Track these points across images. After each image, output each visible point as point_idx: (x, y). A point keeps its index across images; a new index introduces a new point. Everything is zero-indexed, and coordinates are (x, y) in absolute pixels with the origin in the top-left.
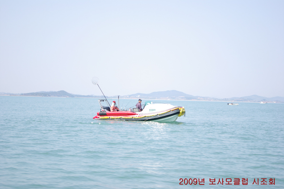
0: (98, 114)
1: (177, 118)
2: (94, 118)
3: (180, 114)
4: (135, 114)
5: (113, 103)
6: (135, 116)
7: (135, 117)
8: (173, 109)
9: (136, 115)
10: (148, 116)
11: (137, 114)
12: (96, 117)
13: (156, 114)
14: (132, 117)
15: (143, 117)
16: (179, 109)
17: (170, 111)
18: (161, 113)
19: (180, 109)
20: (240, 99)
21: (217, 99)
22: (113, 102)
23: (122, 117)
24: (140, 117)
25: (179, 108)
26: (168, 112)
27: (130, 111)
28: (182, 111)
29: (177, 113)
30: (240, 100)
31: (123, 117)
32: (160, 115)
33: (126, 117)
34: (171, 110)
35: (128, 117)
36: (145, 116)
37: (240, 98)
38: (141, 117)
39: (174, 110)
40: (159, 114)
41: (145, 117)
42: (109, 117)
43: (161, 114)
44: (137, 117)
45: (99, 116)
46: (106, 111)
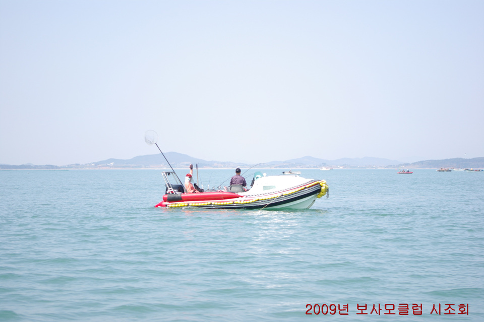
0: (165, 200)
1: (315, 200)
2: (157, 206)
3: (321, 193)
4: (238, 197)
5: (187, 178)
6: (237, 201)
7: (239, 202)
8: (310, 185)
9: (240, 198)
10: (263, 199)
11: (242, 197)
12: (160, 205)
13: (279, 195)
14: (232, 202)
15: (254, 200)
16: (319, 184)
17: (305, 188)
18: (287, 193)
19: (321, 184)
20: (285, 164)
21: (247, 165)
22: (187, 175)
23: (212, 203)
24: (248, 202)
25: (320, 182)
26: (302, 190)
27: (226, 191)
28: (326, 187)
29: (317, 191)
30: (285, 166)
31: (214, 202)
32: (286, 196)
33: (221, 202)
34: (307, 186)
35: (224, 202)
36: (257, 199)
37: (284, 162)
38: (251, 201)
39: (313, 186)
40: (284, 193)
41: (259, 200)
42: (186, 204)
43: (289, 195)
44: (242, 202)
45: (168, 203)
46: (177, 193)
